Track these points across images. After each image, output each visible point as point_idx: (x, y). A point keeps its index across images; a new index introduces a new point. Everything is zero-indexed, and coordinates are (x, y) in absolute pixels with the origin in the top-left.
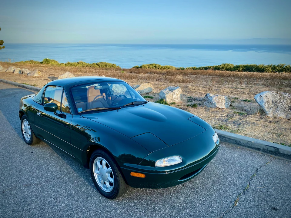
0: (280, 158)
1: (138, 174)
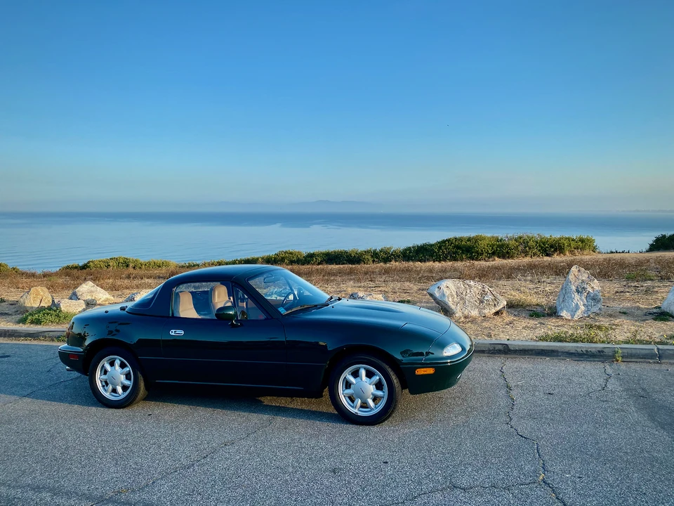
0: (511, 356)
1: (425, 369)
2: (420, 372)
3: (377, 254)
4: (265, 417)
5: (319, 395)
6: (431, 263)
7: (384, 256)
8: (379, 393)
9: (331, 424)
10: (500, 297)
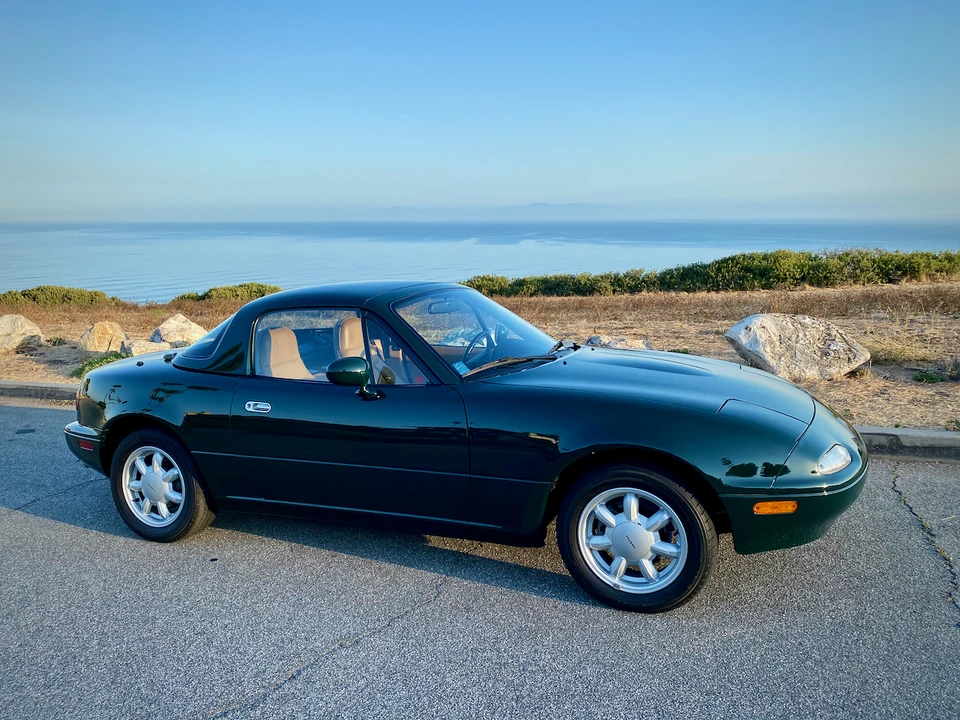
0: (905, 458)
1: (776, 504)
2: (764, 509)
3: (619, 280)
4: (428, 577)
5: (536, 540)
6: (704, 294)
7: (630, 284)
8: (668, 549)
9: (561, 604)
10: (859, 347)
